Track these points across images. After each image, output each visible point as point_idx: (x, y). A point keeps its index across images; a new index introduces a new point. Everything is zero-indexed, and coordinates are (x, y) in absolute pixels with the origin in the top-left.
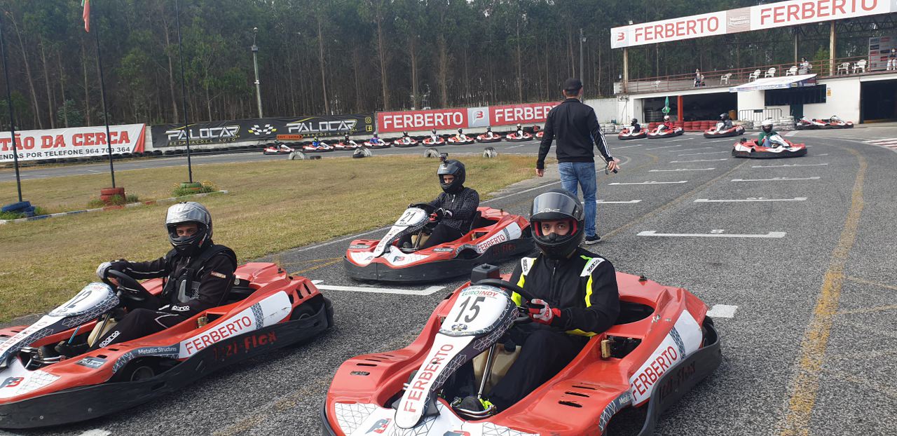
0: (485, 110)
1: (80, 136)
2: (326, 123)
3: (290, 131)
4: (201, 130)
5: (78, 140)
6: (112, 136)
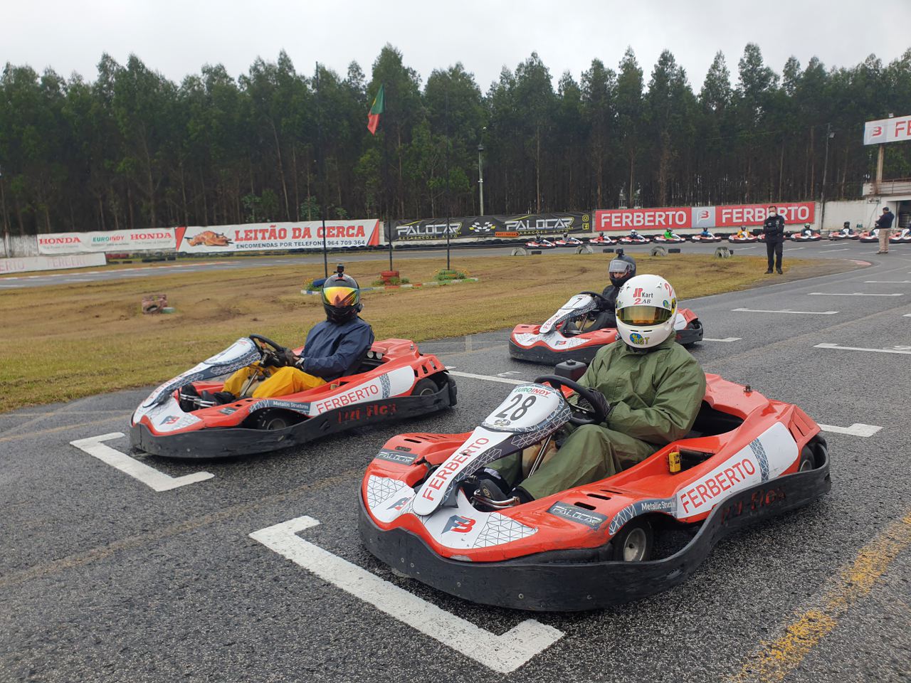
0: (711, 210)
1: (324, 229)
2: (543, 221)
3: (508, 228)
4: (427, 226)
5: (322, 232)
6: (350, 230)
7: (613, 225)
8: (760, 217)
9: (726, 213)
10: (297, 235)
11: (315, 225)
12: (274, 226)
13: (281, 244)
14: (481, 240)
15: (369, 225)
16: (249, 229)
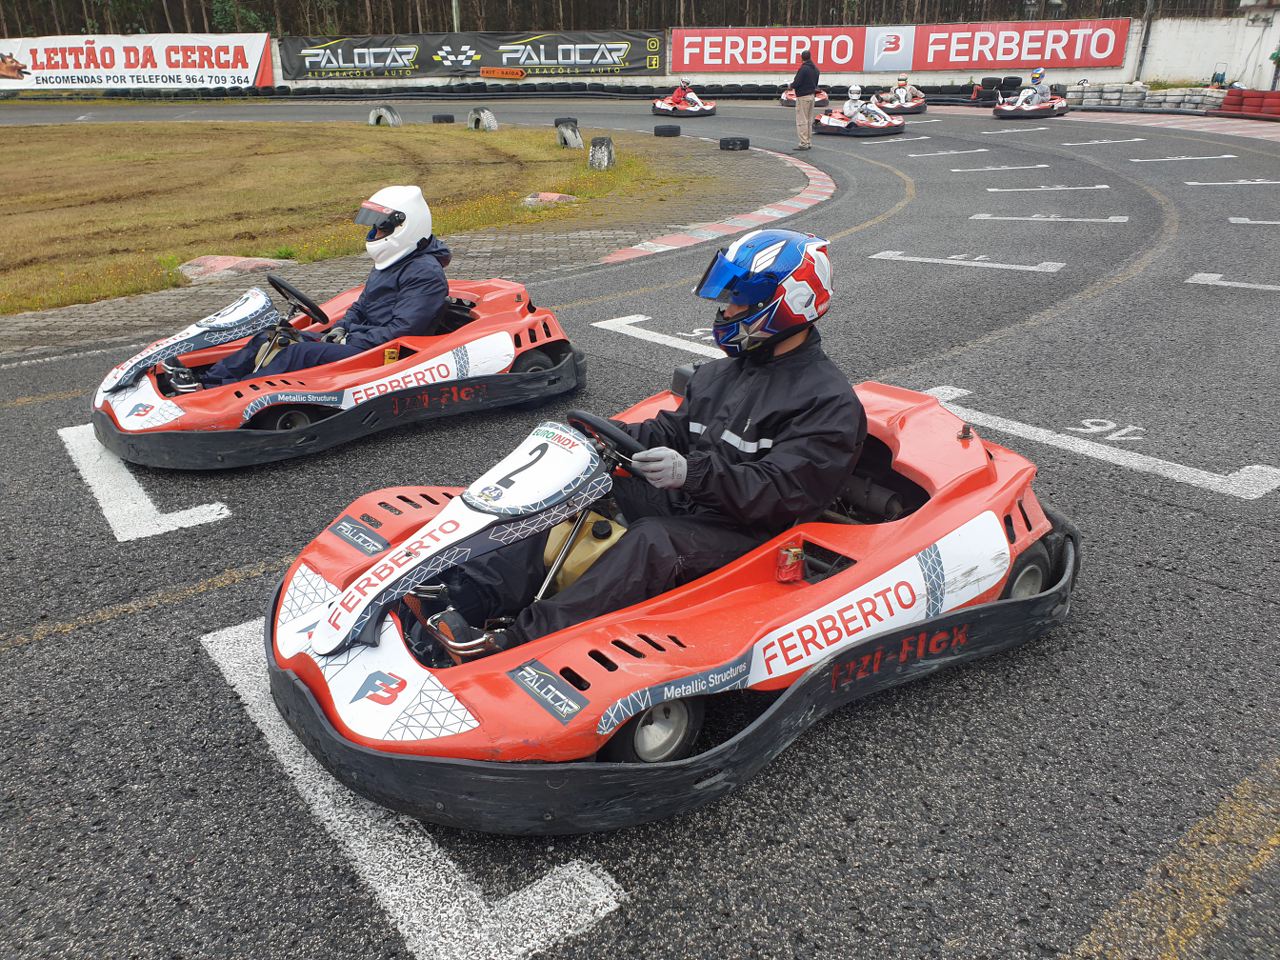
0: (907, 33)
1: (175, 49)
2: (571, 47)
3: (505, 60)
4: (356, 51)
5: (175, 57)
6: (222, 53)
7: (707, 61)
8: (1008, 52)
9: (936, 42)
10: (133, 61)
11: (159, 42)
12: (93, 42)
13: (108, 78)
14: (455, 82)
15: (254, 44)
16: (52, 46)
